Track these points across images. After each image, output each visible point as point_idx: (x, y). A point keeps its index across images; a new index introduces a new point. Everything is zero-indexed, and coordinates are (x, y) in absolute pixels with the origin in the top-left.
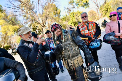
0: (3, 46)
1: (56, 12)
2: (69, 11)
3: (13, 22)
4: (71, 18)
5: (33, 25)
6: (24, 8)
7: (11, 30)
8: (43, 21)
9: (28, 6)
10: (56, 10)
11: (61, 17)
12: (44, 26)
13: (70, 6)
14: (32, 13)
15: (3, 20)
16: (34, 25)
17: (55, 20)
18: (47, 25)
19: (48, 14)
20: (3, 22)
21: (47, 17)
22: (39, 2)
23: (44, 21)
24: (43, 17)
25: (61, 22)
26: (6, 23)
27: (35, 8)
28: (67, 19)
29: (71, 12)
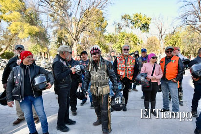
0: (4, 50)
1: (100, 23)
2: (120, 28)
3: (32, 19)
4: (119, 41)
5: (60, 32)
6: (53, 3)
7: (26, 31)
8: (77, 33)
9: (62, 4)
10: (102, 21)
11: (105, 34)
12: (76, 39)
13: (123, 23)
14: (64, 15)
15: (18, 13)
16: (62, 33)
17: (96, 35)
18: (81, 39)
19: (87, 23)
20: (17, 16)
21: (84, 28)
22: (79, 3)
23: (79, 32)
24: (79, 26)
25: (103, 41)
26: (21, 18)
27: (71, 8)
28: (113, 40)
29: (122, 31)
